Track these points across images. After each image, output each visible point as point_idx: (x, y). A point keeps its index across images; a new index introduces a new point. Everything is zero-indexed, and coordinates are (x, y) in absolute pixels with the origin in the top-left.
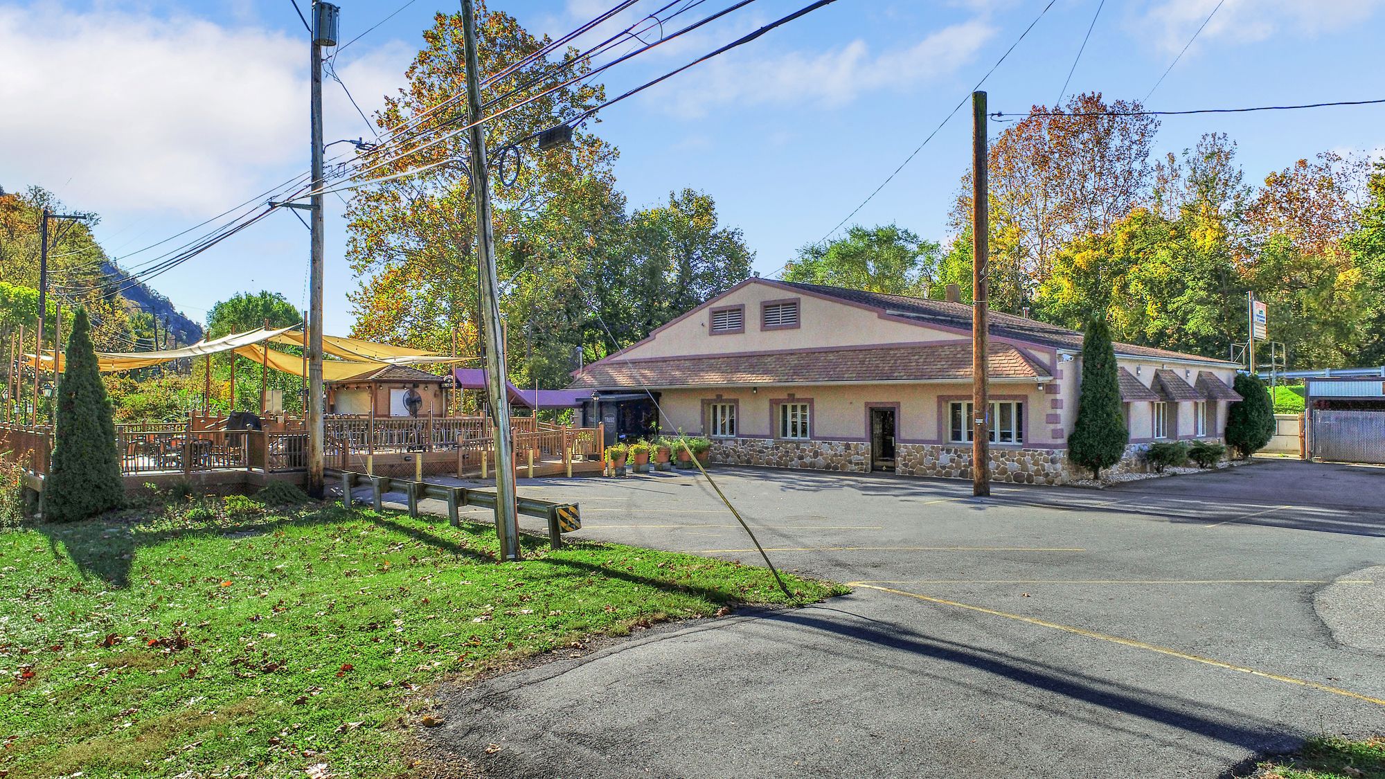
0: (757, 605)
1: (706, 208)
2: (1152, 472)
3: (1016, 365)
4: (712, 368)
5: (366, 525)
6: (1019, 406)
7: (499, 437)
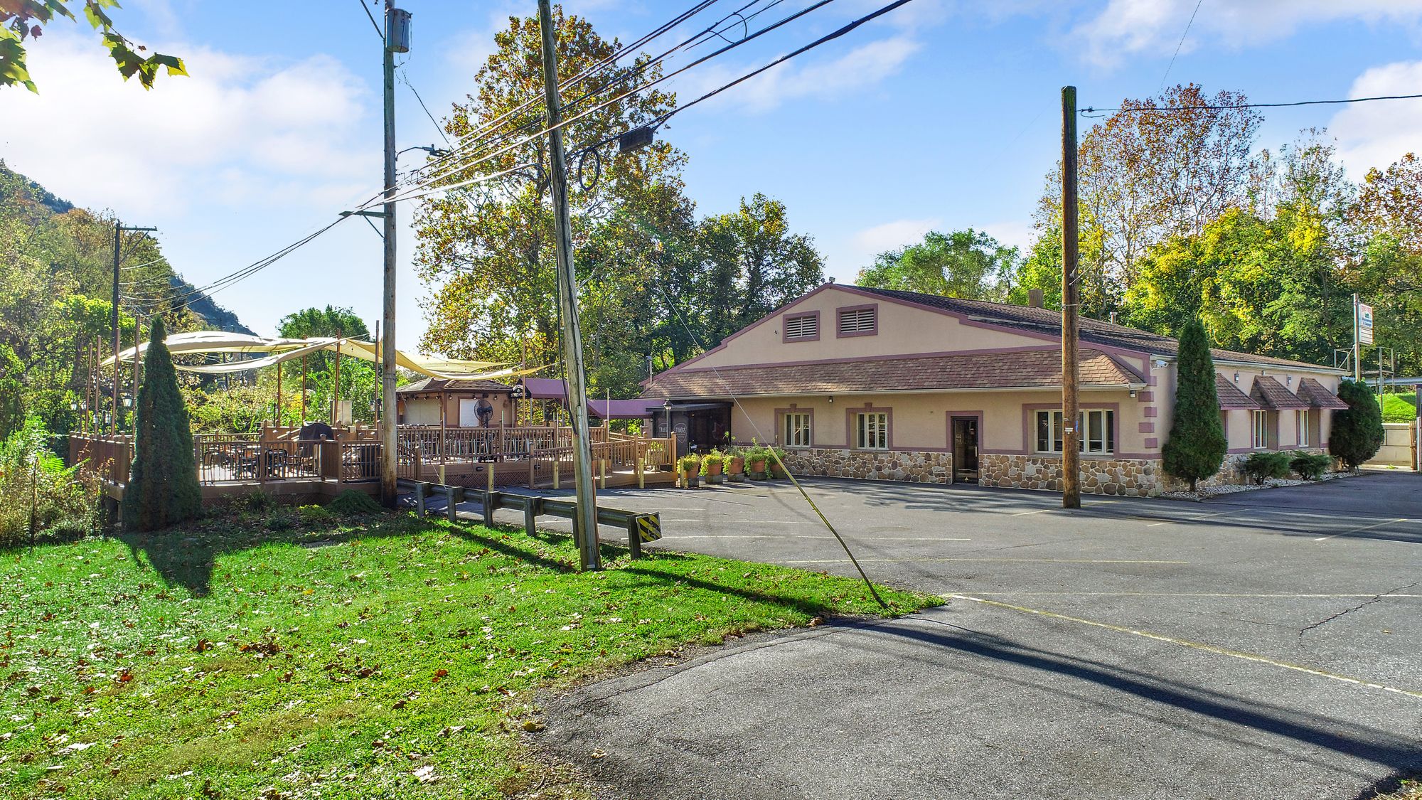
0: (850, 615)
1: (776, 214)
2: (1251, 483)
3: (1106, 371)
4: (786, 377)
5: (442, 535)
6: (1110, 415)
7: (578, 444)
